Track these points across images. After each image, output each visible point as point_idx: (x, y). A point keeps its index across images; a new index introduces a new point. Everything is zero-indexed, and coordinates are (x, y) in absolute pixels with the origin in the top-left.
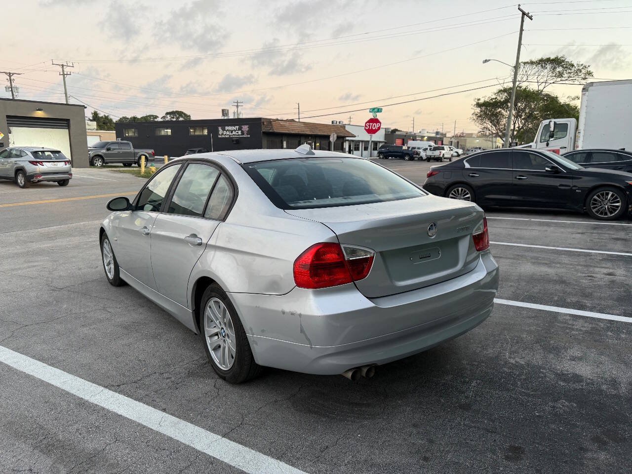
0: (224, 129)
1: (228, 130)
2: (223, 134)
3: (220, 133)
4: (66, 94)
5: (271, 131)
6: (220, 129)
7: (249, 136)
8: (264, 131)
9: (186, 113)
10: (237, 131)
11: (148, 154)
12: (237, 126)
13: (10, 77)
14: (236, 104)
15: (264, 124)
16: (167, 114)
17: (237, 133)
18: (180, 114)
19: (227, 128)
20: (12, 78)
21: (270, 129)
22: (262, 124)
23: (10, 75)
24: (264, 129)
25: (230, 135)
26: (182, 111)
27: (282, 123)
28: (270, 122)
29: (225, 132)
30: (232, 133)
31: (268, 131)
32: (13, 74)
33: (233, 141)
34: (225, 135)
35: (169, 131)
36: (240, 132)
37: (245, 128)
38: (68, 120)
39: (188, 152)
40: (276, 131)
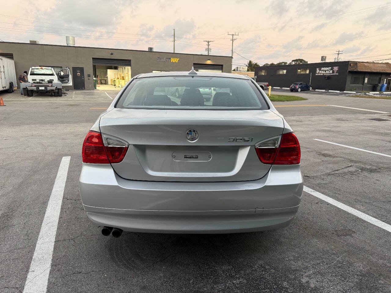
0: (320, 70)
1: (323, 70)
2: (319, 73)
3: (317, 72)
4: (232, 51)
5: (355, 70)
6: (318, 69)
7: (338, 74)
8: (350, 70)
9: (305, 60)
10: (329, 71)
11: (264, 85)
12: (330, 67)
13: (208, 43)
14: (338, 53)
15: (350, 65)
16: (293, 61)
17: (329, 72)
18: (301, 60)
19: (323, 68)
20: (209, 44)
21: (355, 69)
22: (349, 65)
23: (208, 42)
24: (350, 69)
25: (324, 74)
26: (303, 59)
27: (366, 64)
28: (356, 63)
29: (321, 72)
30: (325, 72)
31: (353, 70)
32: (210, 42)
33: (325, 77)
34: (321, 73)
35: (285, 71)
36: (331, 72)
37: (336, 69)
38: (222, 65)
39: (293, 84)
40: (359, 70)
